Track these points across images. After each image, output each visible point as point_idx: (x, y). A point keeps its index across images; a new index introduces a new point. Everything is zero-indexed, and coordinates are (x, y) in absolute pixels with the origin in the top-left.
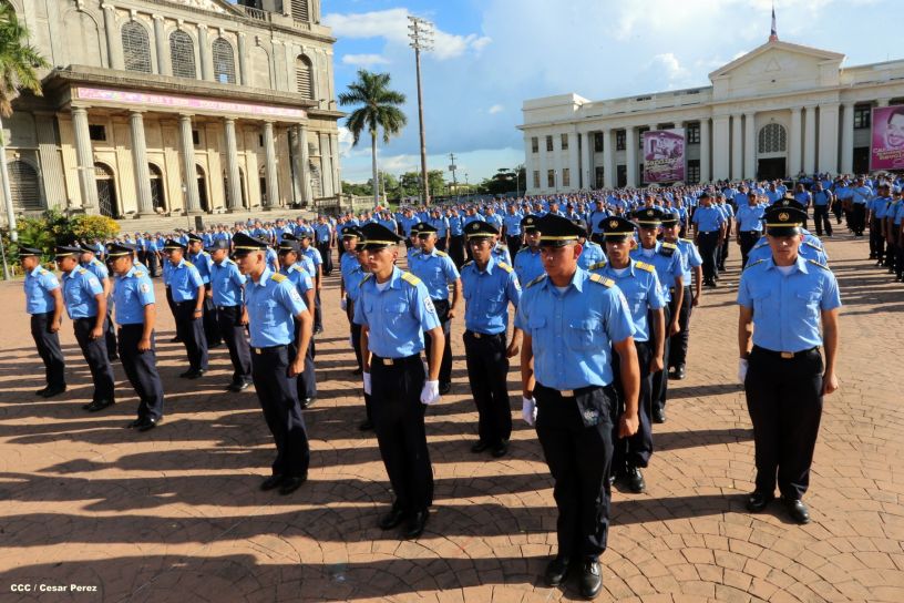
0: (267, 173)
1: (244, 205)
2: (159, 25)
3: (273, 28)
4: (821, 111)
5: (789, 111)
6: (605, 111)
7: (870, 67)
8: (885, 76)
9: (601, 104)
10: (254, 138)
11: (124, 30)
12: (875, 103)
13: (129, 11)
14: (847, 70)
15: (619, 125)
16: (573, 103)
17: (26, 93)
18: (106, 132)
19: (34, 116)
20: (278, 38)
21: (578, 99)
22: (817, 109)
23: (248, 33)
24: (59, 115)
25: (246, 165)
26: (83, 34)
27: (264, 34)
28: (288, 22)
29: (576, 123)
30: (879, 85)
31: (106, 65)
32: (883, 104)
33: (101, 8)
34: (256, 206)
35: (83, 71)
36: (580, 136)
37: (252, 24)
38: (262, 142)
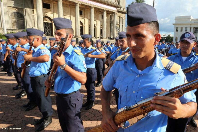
0: (103, 27)
1: (95, 36)
10: (100, 16)
16: (191, 18)
18: (51, 6)
21: (192, 18)
25: (97, 24)
29: (191, 24)
34: (98, 37)
36: (191, 28)
38: (102, 17)
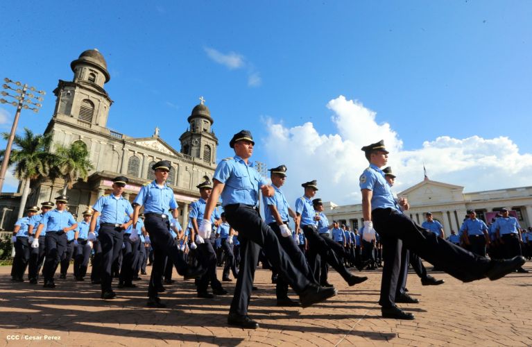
2: (146, 158)
3: (194, 163)
4: (458, 213)
5: (441, 213)
6: (346, 210)
7: (478, 193)
8: (487, 197)
9: (344, 207)
11: (130, 160)
12: (485, 210)
13: (134, 152)
14: (466, 194)
15: (353, 217)
16: (331, 206)
17: (80, 180)
19: (81, 191)
20: (196, 168)
21: (333, 205)
22: (455, 212)
23: (183, 165)
24: (92, 192)
26: (112, 159)
27: (189, 166)
28: (201, 162)
29: (333, 215)
30: (485, 201)
31: (119, 172)
32: (490, 211)
33: (123, 150)
35: (108, 173)
37: (186, 161)
